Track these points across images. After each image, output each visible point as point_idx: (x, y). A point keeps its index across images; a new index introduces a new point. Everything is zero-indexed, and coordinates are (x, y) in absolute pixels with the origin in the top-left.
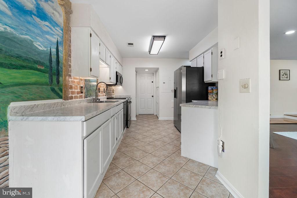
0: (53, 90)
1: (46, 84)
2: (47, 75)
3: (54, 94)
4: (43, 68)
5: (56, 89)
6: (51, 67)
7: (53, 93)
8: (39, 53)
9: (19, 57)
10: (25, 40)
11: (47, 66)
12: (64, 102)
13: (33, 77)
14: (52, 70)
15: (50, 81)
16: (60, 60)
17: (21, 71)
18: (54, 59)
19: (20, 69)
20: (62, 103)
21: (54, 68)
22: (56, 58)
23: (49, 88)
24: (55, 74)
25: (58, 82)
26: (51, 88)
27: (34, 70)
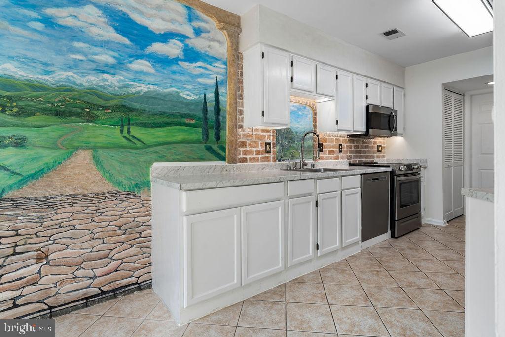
0: (209, 149)
1: (199, 142)
2: (200, 130)
3: (211, 155)
4: (194, 122)
5: (215, 147)
6: (206, 119)
7: (209, 153)
8: (188, 104)
9: (162, 114)
10: (170, 94)
11: (199, 118)
12: (226, 165)
13: (179, 134)
14: (207, 122)
15: (205, 137)
16: (221, 106)
17: (165, 129)
18: (211, 106)
19: (163, 127)
20: (223, 168)
21: (212, 119)
22: (214, 104)
23: (203, 146)
24: (212, 128)
25: (218, 137)
26: (205, 146)
27: (181, 125)
